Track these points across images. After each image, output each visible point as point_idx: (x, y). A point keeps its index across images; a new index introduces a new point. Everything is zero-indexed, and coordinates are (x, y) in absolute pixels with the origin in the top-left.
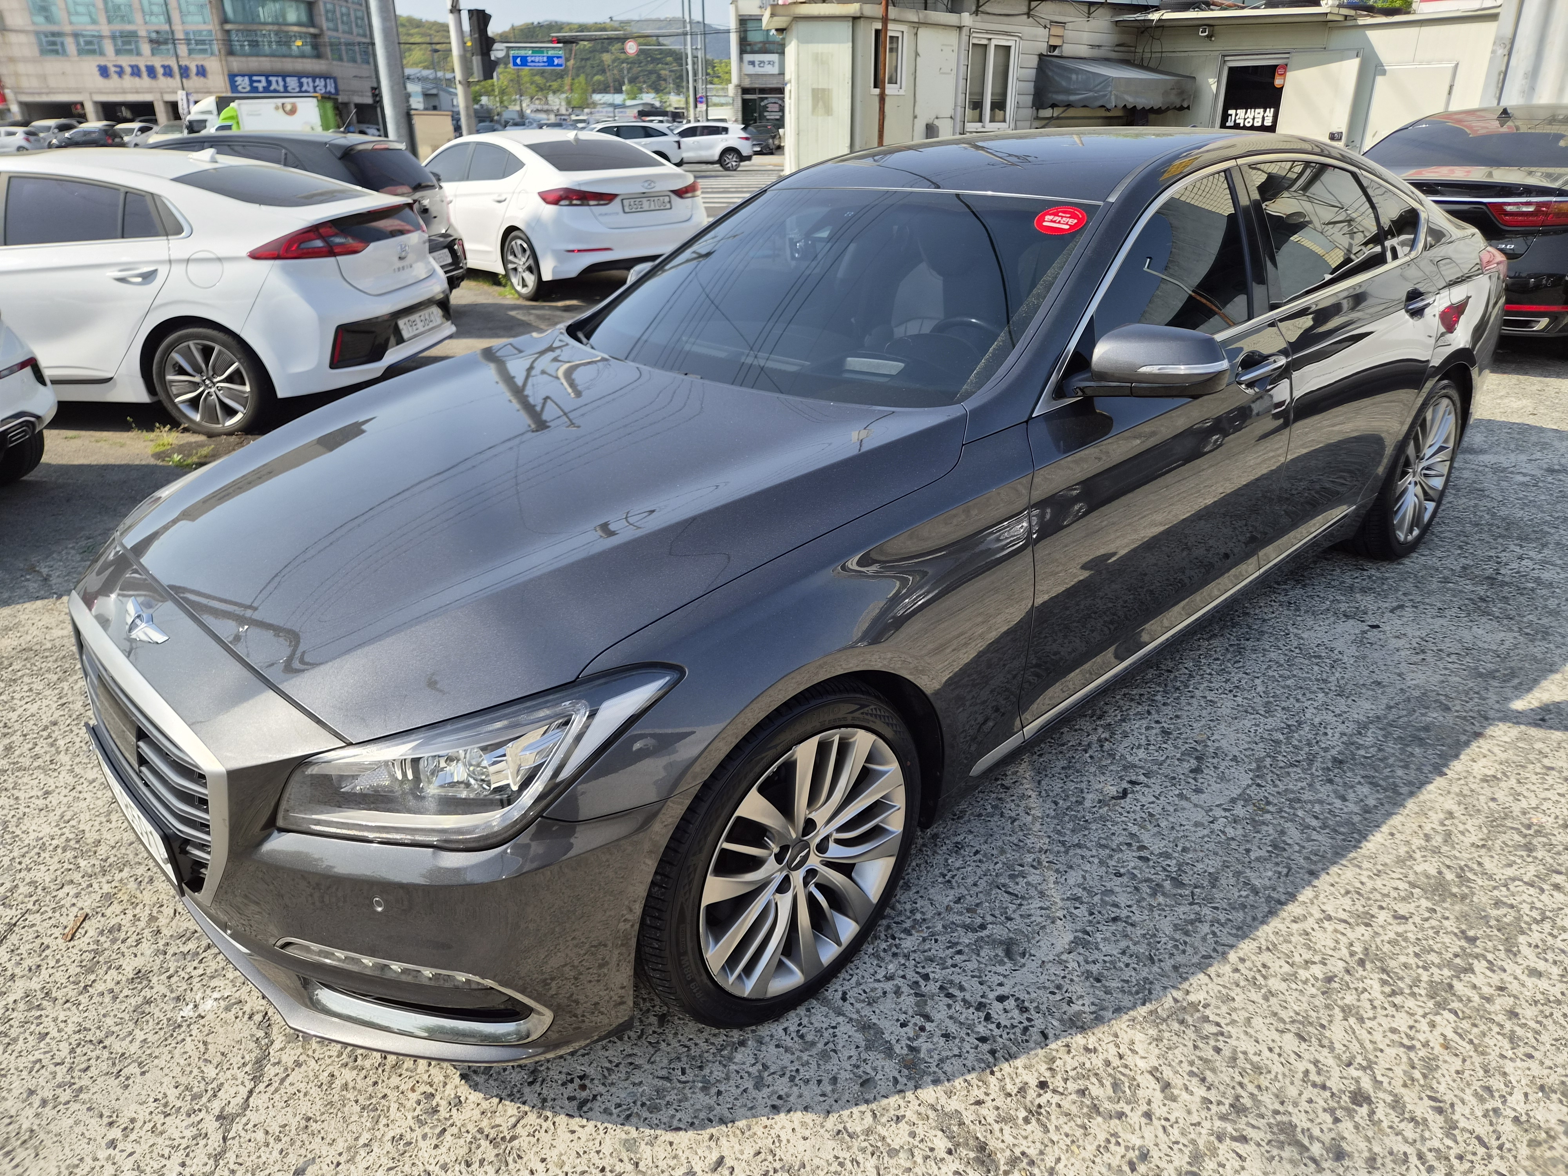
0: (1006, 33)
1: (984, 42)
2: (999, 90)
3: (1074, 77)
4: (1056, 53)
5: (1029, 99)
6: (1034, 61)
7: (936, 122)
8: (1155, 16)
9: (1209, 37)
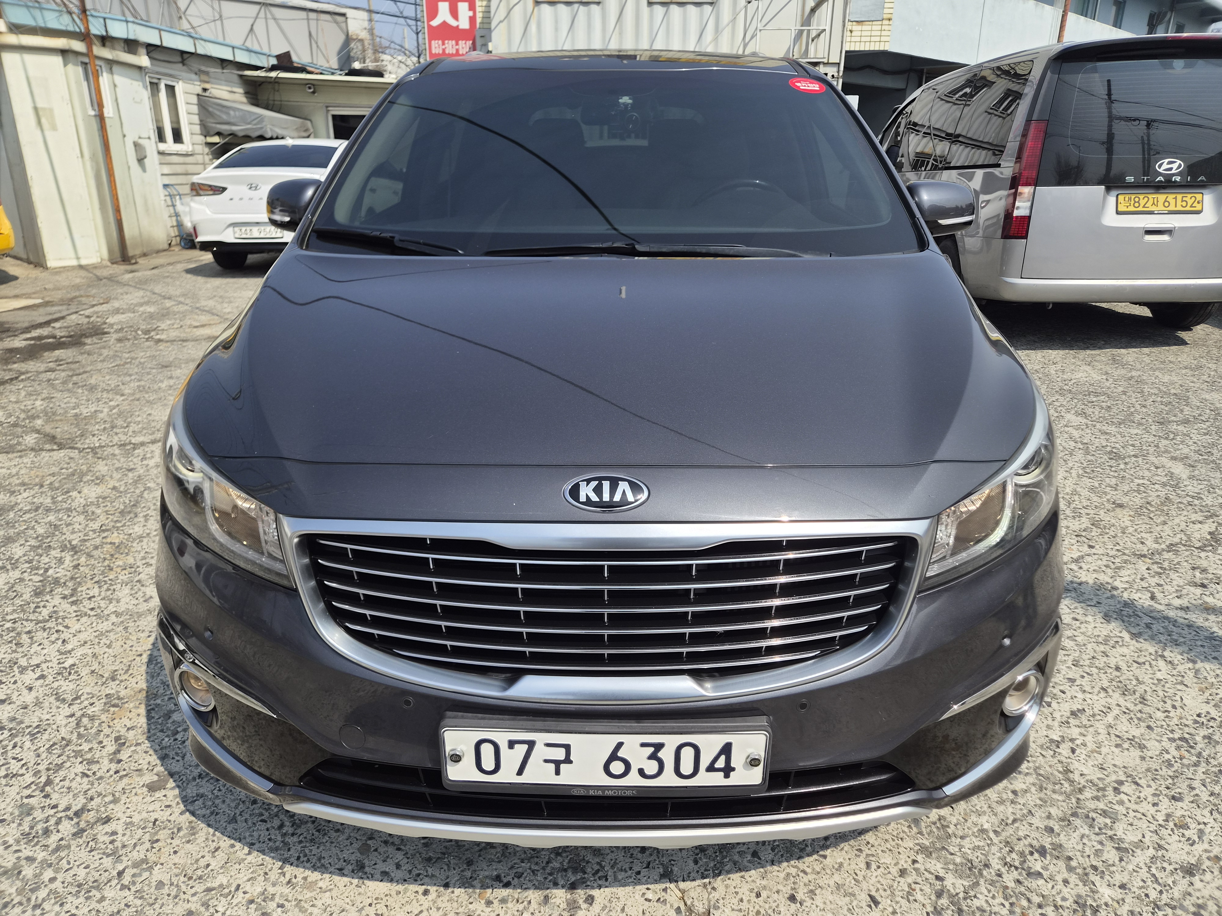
0: (171, 76)
1: (155, 81)
2: (174, 119)
3: (232, 113)
4: (207, 94)
5: (197, 129)
6: (195, 100)
7: (141, 141)
8: (273, 74)
9: (314, 92)
